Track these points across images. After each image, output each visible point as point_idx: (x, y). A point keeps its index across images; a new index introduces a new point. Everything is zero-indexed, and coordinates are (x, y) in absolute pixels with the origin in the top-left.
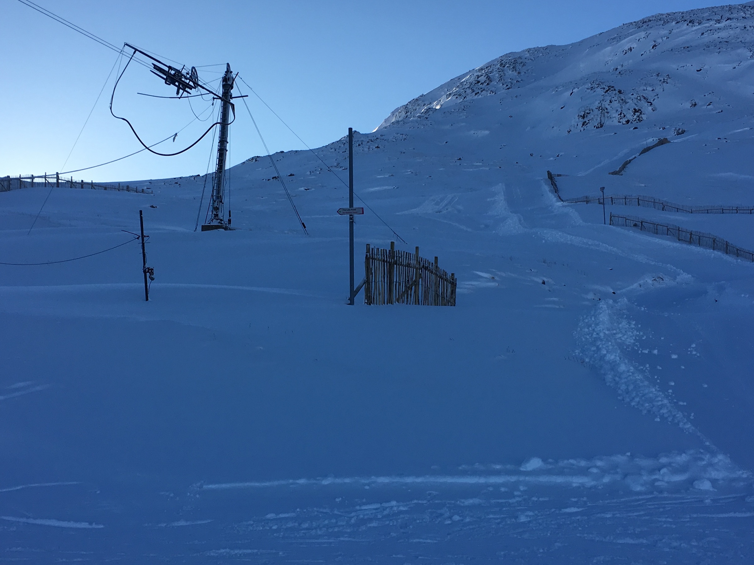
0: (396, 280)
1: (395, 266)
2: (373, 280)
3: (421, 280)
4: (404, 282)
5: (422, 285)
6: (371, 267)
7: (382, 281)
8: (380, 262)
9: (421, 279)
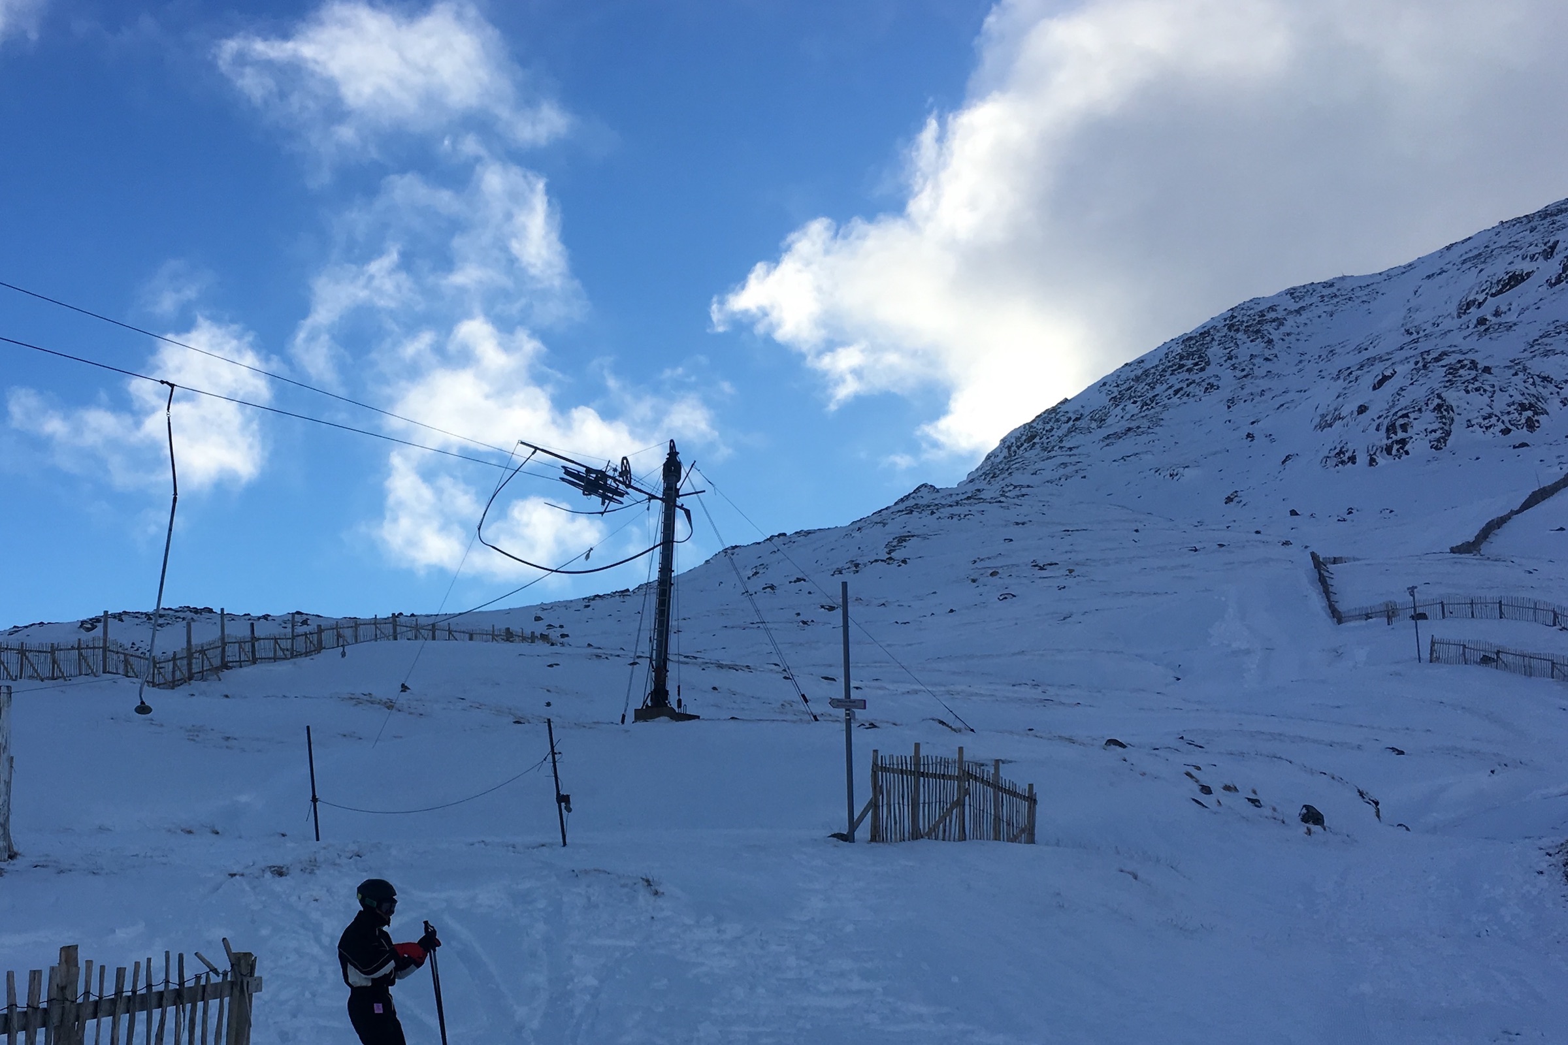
0: (924, 801)
1: (922, 778)
2: (885, 802)
3: (967, 798)
4: (938, 804)
5: (970, 805)
6: (880, 784)
7: (899, 803)
8: (896, 775)
9: (968, 796)
